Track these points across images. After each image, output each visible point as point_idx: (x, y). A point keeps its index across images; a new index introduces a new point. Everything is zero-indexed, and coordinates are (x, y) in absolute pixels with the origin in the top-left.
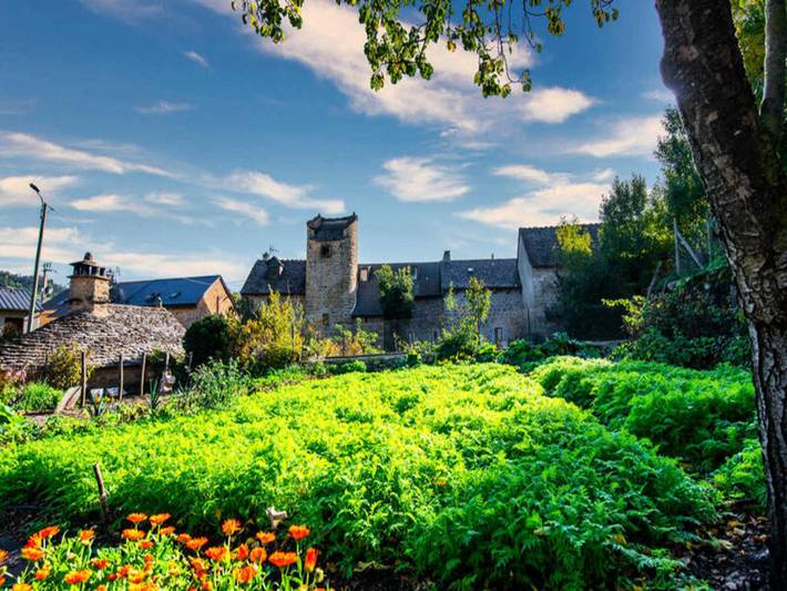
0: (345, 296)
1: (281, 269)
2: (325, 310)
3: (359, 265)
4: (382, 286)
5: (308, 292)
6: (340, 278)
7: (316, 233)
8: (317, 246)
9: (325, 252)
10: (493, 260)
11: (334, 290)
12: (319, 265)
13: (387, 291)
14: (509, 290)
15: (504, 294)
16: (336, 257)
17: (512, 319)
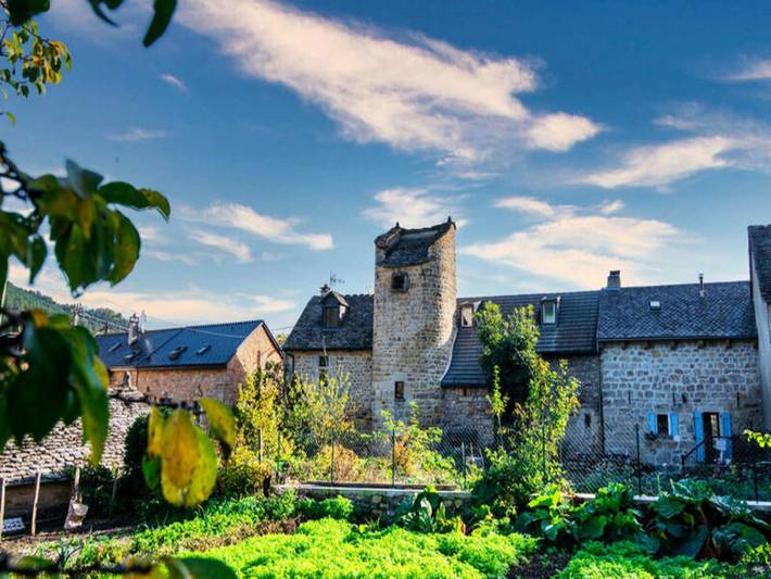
0: (429, 354)
1: (343, 310)
2: (397, 376)
3: (458, 300)
4: (485, 337)
5: (375, 346)
6: (422, 325)
7: (388, 254)
8: (388, 274)
9: (399, 284)
10: (701, 286)
11: (412, 343)
12: (389, 304)
13: (492, 347)
14: (731, 342)
15: (721, 349)
16: (416, 292)
17: (738, 396)
